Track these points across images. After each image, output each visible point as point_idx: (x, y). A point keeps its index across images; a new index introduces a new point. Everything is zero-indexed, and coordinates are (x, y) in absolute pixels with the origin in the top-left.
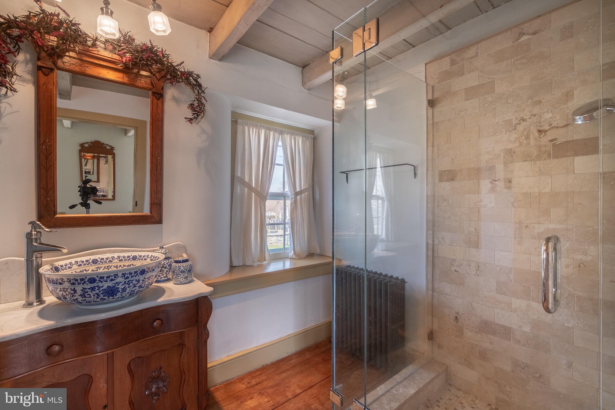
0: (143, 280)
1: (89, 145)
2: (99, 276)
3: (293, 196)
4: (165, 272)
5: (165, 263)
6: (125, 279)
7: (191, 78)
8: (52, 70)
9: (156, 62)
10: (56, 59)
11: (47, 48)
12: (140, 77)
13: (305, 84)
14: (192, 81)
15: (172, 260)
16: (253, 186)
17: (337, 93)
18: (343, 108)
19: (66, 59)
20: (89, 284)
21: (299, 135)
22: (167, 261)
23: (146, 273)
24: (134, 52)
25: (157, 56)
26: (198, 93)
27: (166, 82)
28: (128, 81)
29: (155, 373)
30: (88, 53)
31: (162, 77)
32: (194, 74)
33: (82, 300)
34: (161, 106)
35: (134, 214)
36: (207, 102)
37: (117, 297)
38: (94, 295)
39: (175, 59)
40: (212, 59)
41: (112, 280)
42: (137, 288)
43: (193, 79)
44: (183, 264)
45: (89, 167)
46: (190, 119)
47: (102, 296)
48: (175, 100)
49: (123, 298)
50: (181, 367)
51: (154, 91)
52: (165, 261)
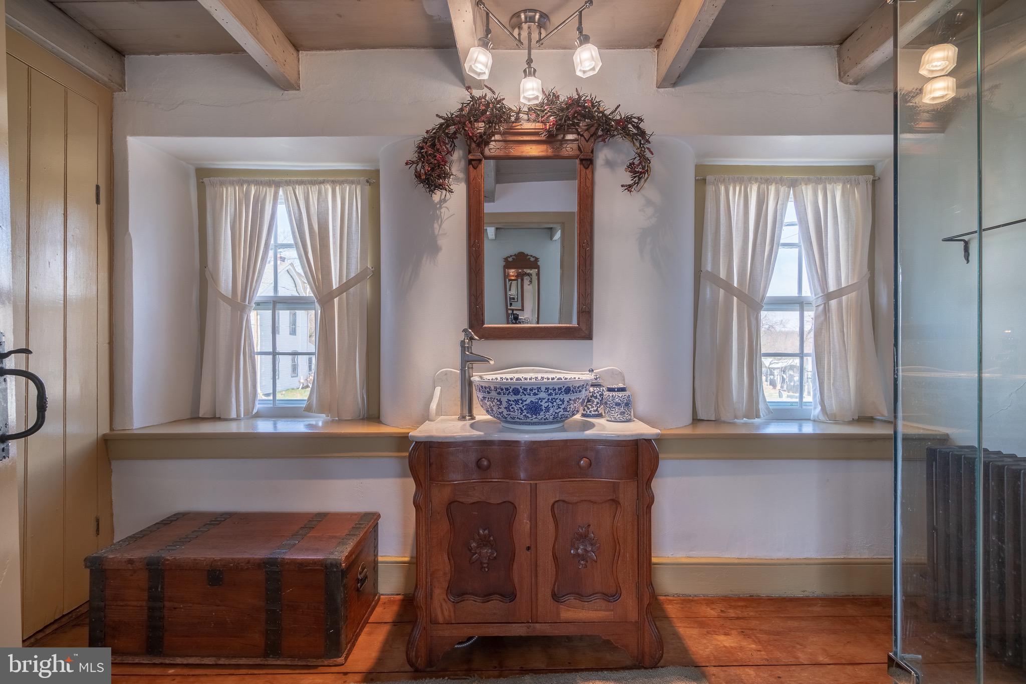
0: (568, 401)
1: (513, 258)
2: (523, 387)
3: (820, 301)
4: (595, 403)
5: (596, 391)
6: (549, 395)
7: (630, 126)
8: (480, 161)
9: (584, 117)
10: (483, 147)
11: (476, 137)
12: (565, 143)
13: (845, 74)
14: (631, 129)
15: (604, 388)
16: (735, 285)
17: (927, 67)
18: (951, 94)
19: (492, 145)
20: (513, 396)
21: (836, 181)
22: (598, 389)
23: (571, 392)
24: (559, 112)
25: (585, 107)
26: (641, 144)
27: (597, 141)
28: (552, 152)
29: (582, 530)
30: (512, 130)
31: (592, 136)
32: (635, 118)
33: (507, 415)
34: (590, 177)
35: (559, 325)
36: (653, 154)
37: (540, 417)
38: (518, 410)
39: (608, 106)
40: (662, 88)
41: (535, 394)
42: (561, 410)
43: (633, 126)
44: (618, 393)
45: (513, 292)
46: (629, 185)
47: (525, 413)
48: (609, 164)
49: (546, 421)
50: (615, 534)
51: (582, 157)
52: (595, 389)
